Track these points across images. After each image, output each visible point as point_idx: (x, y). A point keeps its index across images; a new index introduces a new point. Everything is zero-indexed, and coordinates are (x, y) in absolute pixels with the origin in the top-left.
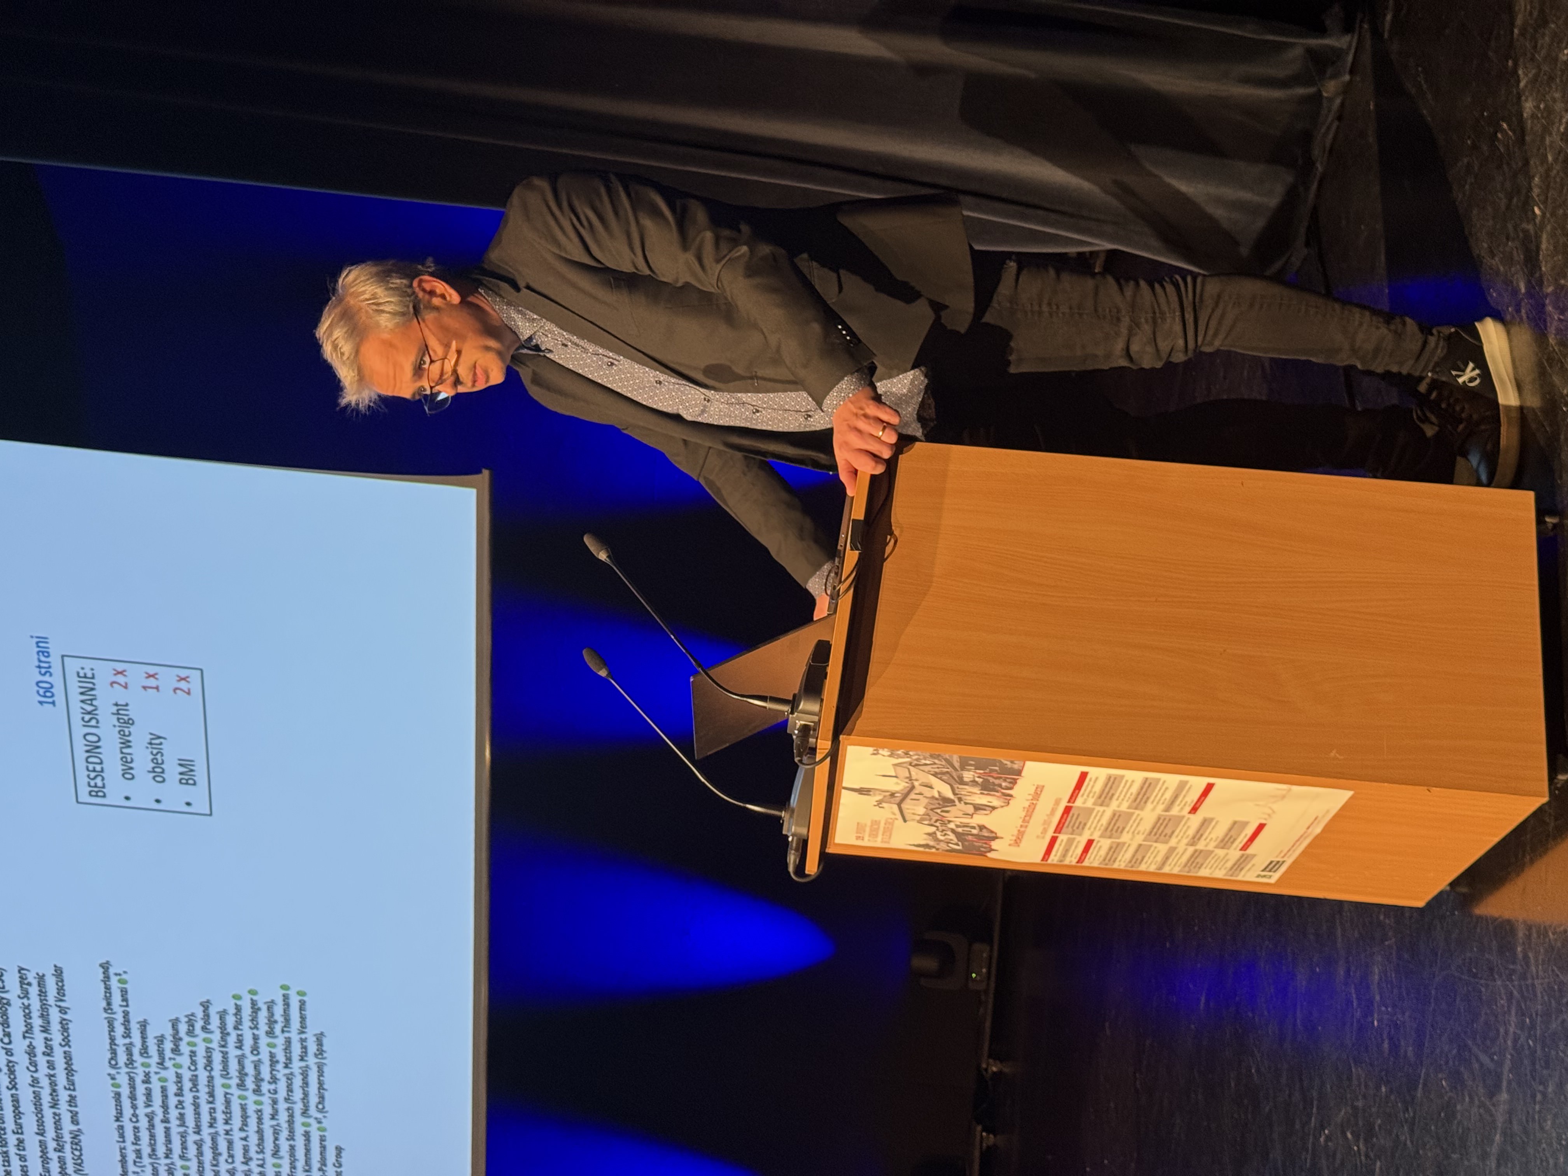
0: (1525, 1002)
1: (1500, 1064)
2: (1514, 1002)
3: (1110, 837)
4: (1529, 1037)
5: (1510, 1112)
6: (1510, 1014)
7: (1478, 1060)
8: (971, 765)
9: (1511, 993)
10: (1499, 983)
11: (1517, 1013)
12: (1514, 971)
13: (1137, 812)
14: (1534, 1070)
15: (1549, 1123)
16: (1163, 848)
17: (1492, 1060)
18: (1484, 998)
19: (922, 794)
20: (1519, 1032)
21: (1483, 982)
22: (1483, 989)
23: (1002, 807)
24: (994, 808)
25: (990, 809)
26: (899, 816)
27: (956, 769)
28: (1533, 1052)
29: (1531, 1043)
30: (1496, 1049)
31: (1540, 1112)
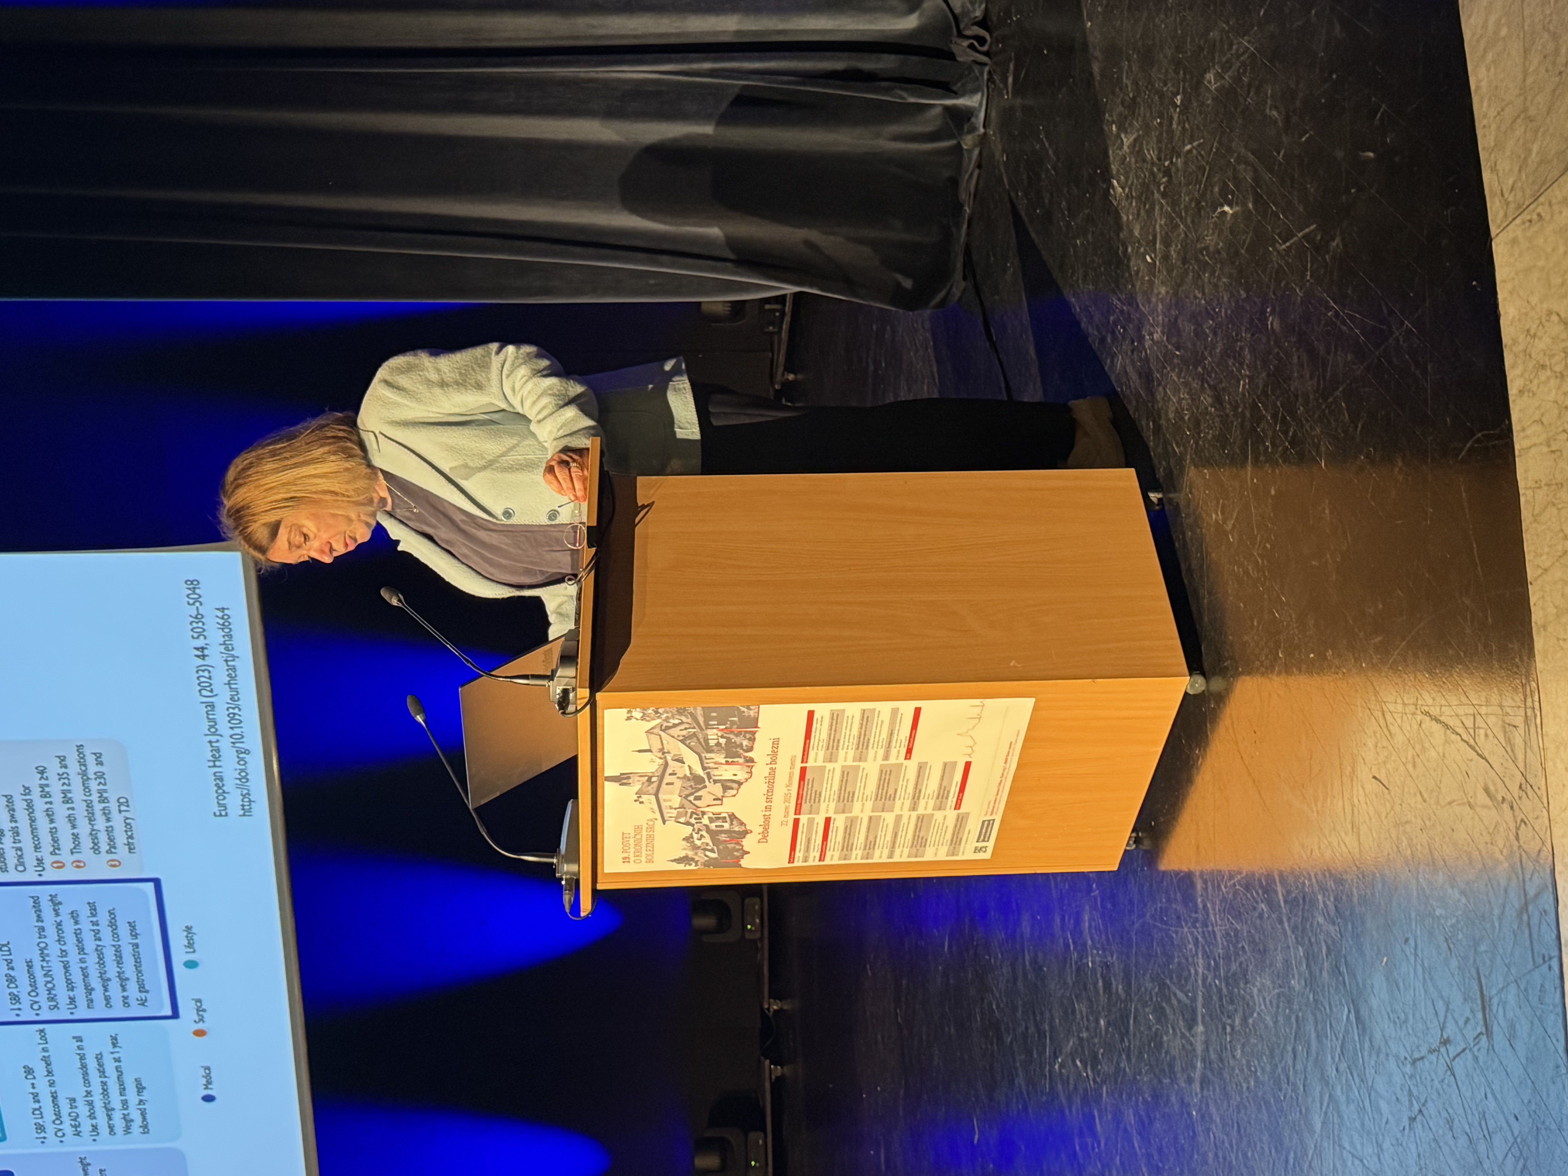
0: (1209, 947)
1: (1194, 999)
2: (1200, 946)
3: (843, 812)
4: (1215, 977)
5: (1207, 1043)
6: (1198, 958)
7: (1175, 995)
8: (713, 719)
9: (1197, 939)
10: (1186, 930)
11: (1203, 956)
12: (1196, 920)
13: (862, 764)
14: (1222, 1006)
15: (1239, 1051)
16: (889, 818)
17: (1187, 996)
18: (1175, 942)
19: (675, 774)
20: (1206, 972)
21: (1173, 929)
22: (1174, 935)
23: (747, 780)
24: (740, 784)
25: (735, 785)
26: (658, 815)
27: (701, 729)
28: (1220, 990)
29: (1217, 982)
30: (1189, 987)
31: (1230, 1042)
